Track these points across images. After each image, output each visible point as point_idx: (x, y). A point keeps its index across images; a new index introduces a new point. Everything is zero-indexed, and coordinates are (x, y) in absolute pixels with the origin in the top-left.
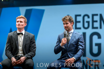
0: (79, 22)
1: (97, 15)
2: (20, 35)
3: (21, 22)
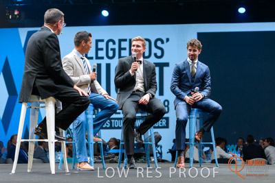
0: (102, 49)
1: (125, 40)
3: (138, 46)
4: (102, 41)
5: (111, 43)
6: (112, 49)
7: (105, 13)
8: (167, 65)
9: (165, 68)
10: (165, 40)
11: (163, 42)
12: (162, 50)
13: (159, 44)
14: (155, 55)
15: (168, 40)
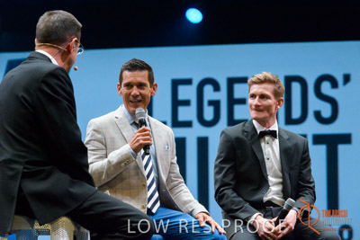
0: (187, 103)
2: (267, 138)
3: (263, 97)
4: (188, 82)
5: (208, 89)
6: (211, 103)
7: (194, 16)
8: (346, 139)
9: (342, 148)
10: (340, 80)
11: (334, 84)
12: (333, 103)
13: (326, 88)
14: (318, 115)
15: (347, 78)
